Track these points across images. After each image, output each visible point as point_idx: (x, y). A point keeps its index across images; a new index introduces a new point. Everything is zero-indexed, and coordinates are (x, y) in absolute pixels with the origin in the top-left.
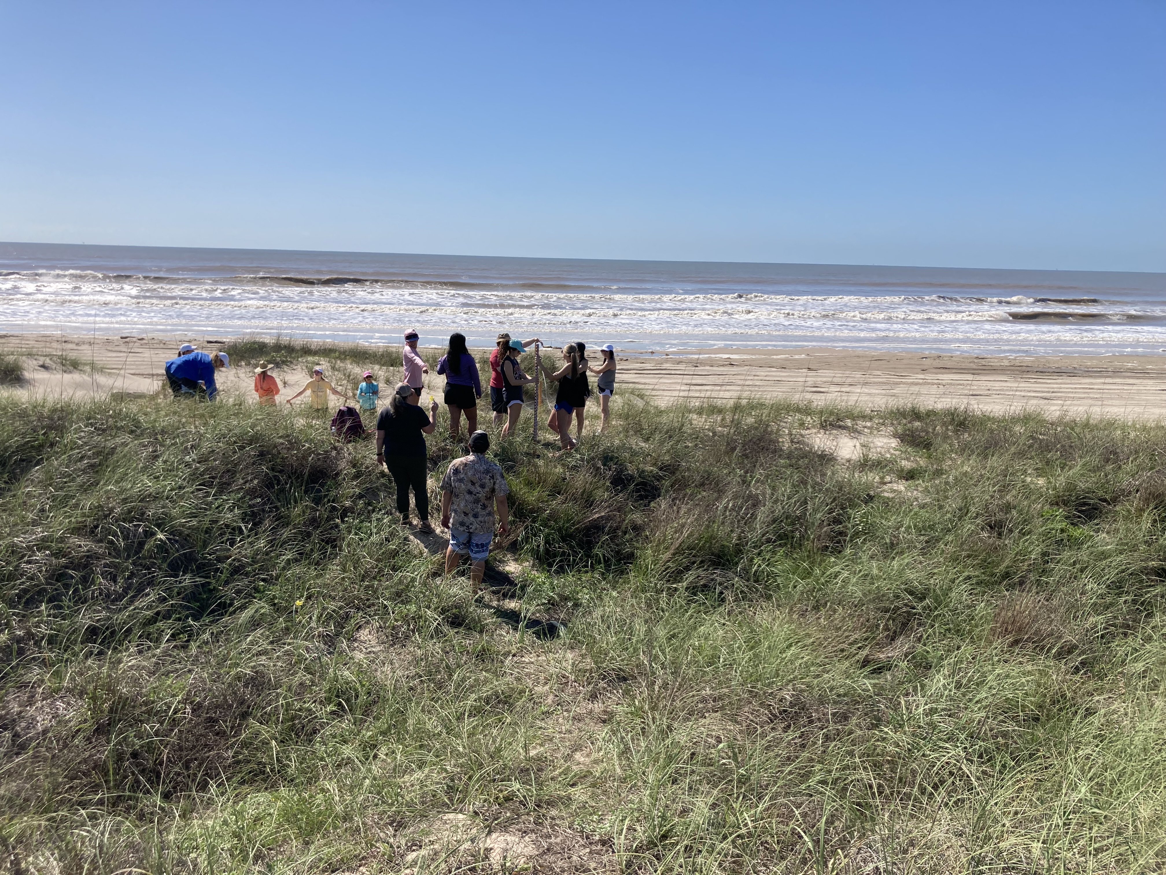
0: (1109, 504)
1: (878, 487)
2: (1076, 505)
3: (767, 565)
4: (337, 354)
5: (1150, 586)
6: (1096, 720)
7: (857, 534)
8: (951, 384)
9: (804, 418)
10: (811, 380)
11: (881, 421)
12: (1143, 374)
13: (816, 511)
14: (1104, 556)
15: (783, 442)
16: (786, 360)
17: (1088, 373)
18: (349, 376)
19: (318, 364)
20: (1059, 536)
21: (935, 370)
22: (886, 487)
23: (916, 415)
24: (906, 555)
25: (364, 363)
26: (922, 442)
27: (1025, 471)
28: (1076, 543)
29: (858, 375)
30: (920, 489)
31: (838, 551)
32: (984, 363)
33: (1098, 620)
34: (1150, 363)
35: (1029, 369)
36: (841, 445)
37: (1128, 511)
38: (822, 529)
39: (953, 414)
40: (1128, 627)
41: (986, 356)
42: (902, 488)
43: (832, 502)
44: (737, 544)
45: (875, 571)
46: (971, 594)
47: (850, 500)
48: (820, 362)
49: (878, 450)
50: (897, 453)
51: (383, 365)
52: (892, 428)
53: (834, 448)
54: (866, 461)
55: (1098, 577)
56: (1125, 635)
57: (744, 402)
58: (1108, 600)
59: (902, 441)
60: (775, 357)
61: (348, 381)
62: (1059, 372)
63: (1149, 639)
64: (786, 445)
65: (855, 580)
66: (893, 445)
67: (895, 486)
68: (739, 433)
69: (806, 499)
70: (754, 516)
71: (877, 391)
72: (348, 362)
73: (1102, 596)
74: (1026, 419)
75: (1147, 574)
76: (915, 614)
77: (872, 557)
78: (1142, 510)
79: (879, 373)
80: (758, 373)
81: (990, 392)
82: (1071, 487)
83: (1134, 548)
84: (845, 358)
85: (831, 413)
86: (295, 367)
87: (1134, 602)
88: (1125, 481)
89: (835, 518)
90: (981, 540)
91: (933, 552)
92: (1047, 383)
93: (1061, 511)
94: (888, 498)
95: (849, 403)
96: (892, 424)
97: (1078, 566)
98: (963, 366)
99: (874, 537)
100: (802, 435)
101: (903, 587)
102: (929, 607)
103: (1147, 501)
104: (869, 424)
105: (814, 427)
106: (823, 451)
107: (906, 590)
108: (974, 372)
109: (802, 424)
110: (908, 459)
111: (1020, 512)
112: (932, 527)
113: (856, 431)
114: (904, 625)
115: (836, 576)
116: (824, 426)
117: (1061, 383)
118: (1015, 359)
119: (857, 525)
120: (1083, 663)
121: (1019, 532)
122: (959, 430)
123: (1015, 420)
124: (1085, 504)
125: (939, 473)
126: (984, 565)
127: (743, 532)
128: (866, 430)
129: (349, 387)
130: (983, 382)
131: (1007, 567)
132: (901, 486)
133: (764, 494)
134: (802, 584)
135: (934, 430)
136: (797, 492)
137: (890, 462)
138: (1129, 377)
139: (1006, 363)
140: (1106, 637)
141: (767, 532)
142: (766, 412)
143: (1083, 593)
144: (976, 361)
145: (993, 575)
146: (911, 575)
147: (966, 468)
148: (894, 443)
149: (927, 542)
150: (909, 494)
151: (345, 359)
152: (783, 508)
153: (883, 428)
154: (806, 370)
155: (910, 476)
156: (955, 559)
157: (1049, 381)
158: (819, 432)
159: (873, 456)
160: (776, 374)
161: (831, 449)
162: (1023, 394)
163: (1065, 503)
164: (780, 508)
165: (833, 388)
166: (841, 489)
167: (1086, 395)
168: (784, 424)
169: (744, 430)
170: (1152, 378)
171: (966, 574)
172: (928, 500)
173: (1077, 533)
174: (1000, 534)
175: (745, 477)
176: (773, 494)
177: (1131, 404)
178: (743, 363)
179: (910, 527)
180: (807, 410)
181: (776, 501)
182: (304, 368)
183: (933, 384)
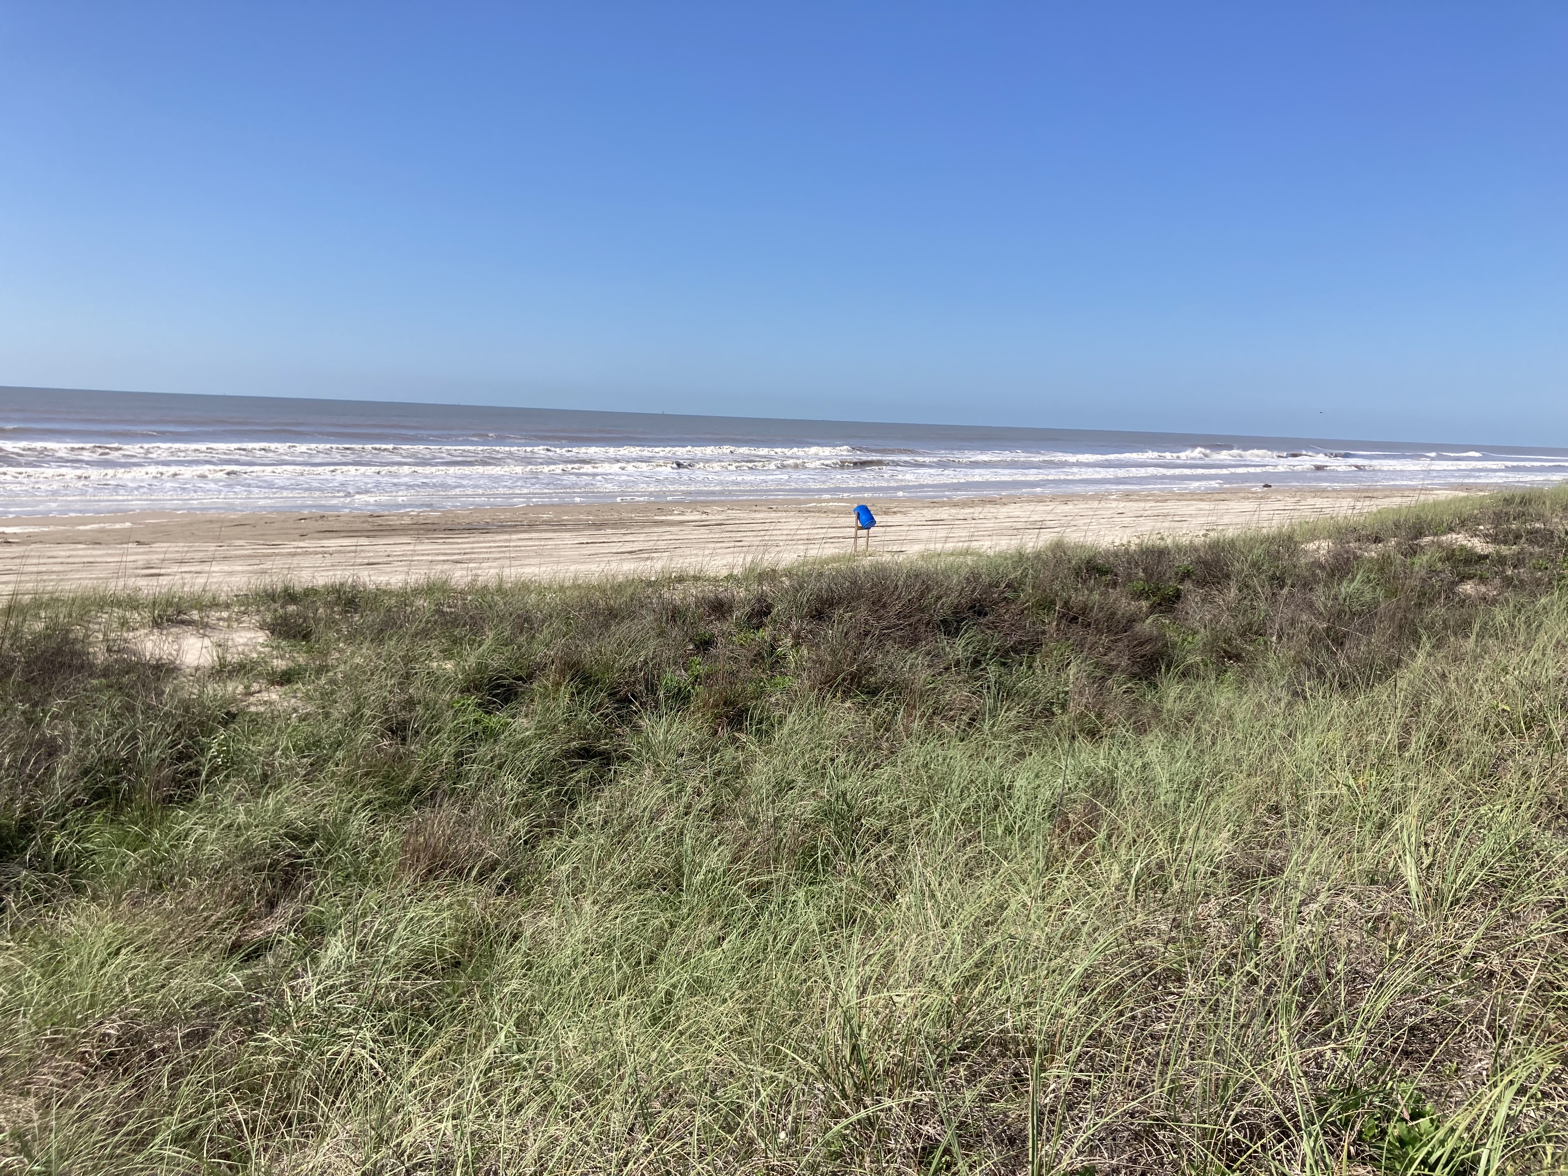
0: (525, 682)
1: (242, 701)
2: (489, 689)
3: (76, 842)
5: (573, 771)
6: (522, 945)
7: (214, 771)
8: (340, 552)
9: (128, 614)
10: (141, 559)
11: (243, 608)
12: (558, 526)
13: (150, 748)
14: (523, 744)
15: (95, 653)
16: (102, 531)
17: (503, 528)
20: (473, 729)
21: (317, 535)
22: (252, 699)
23: (290, 596)
24: (285, 786)
26: (300, 633)
27: (430, 654)
28: (491, 734)
29: (212, 547)
30: (299, 695)
31: (187, 800)
32: (380, 522)
33: (519, 824)
34: (566, 513)
35: (435, 527)
36: (185, 647)
37: (546, 688)
38: (160, 771)
39: (338, 591)
40: (553, 824)
41: (382, 513)
42: (274, 696)
43: (175, 731)
44: (22, 819)
45: (242, 818)
46: (373, 823)
47: (201, 724)
48: (154, 533)
49: (240, 649)
50: (267, 649)
52: (257, 618)
53: (174, 653)
54: (223, 666)
55: (516, 771)
56: (551, 834)
57: (27, 598)
58: (530, 796)
59: (272, 633)
60: (82, 528)
62: (470, 529)
63: (574, 834)
64: (99, 655)
65: (214, 836)
66: (261, 640)
67: (265, 696)
68: (20, 648)
69: (135, 733)
70: (50, 771)
71: (240, 568)
73: (523, 794)
74: (429, 589)
75: (567, 758)
76: (302, 865)
77: (238, 799)
78: (559, 684)
79: (241, 542)
80: (55, 554)
81: (390, 559)
82: (481, 668)
83: (554, 729)
84: (191, 524)
85: (169, 604)
87: (558, 793)
88: (540, 652)
89: (181, 753)
90: (379, 749)
91: (321, 777)
92: (458, 543)
93: (473, 699)
94: (257, 714)
95: (196, 588)
96: (258, 611)
97: (496, 762)
98: (355, 526)
99: (239, 772)
100: (125, 641)
101: (281, 831)
102: (319, 851)
103: (562, 673)
104: (225, 614)
105: (143, 626)
106: (157, 661)
107: (286, 835)
108: (371, 533)
109: (124, 624)
110: (282, 657)
111: (427, 707)
112: (317, 744)
113: (206, 626)
114: (286, 883)
115: (186, 836)
116: (157, 623)
117: (473, 543)
118: (418, 516)
119: (215, 757)
120: (507, 880)
121: (427, 733)
122: (347, 612)
123: (417, 592)
124: (499, 686)
125: (322, 669)
126: (388, 781)
127: (33, 798)
128: (221, 623)
130: (381, 547)
131: (416, 779)
132: (274, 695)
133: (65, 735)
134: (133, 859)
135: (315, 613)
136: (121, 724)
137: (257, 663)
138: (546, 531)
139: (407, 521)
140: (531, 843)
141: (74, 791)
142: (64, 610)
143: (504, 795)
144: (370, 519)
145: (399, 793)
146: (291, 813)
147: (358, 660)
148: (261, 637)
149: (311, 765)
150: (286, 704)
152: (99, 752)
153: (245, 618)
154: (134, 545)
155: (285, 678)
156: (350, 781)
157: (459, 540)
158: (151, 632)
159: (232, 658)
160: (83, 552)
161: (171, 654)
162: (430, 558)
163: (477, 688)
164: (93, 751)
165: (175, 568)
166: (187, 710)
167: (502, 555)
168: (96, 627)
169: (27, 641)
170: (570, 531)
171: (365, 797)
172: (310, 709)
173: (493, 721)
174: (404, 739)
175: (34, 712)
176: (80, 733)
177: (550, 562)
178: (28, 540)
179: (287, 748)
180: (132, 603)
181: (87, 742)
183: (316, 553)
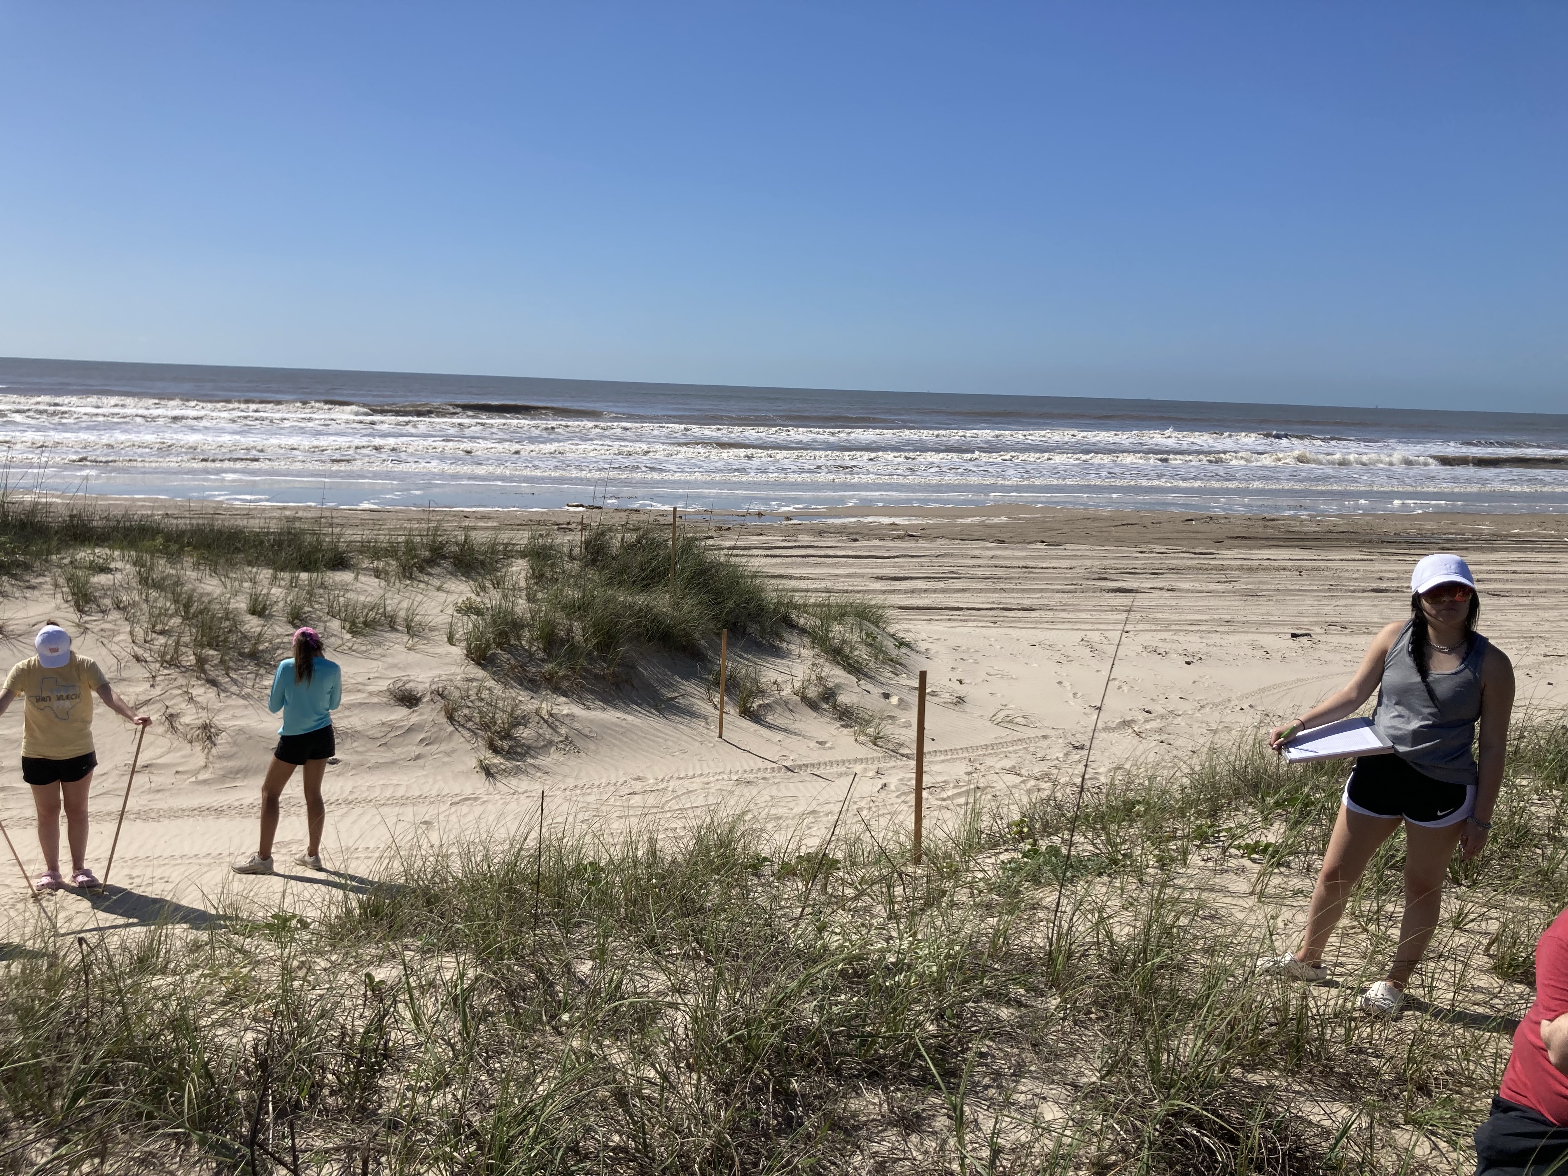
4: (159, 540)
18: (187, 606)
19: (104, 569)
25: (232, 565)
51: (282, 570)
61: (185, 618)
72: (188, 561)
86: (34, 581)
129: (186, 639)
151: (180, 553)
182: (62, 581)
